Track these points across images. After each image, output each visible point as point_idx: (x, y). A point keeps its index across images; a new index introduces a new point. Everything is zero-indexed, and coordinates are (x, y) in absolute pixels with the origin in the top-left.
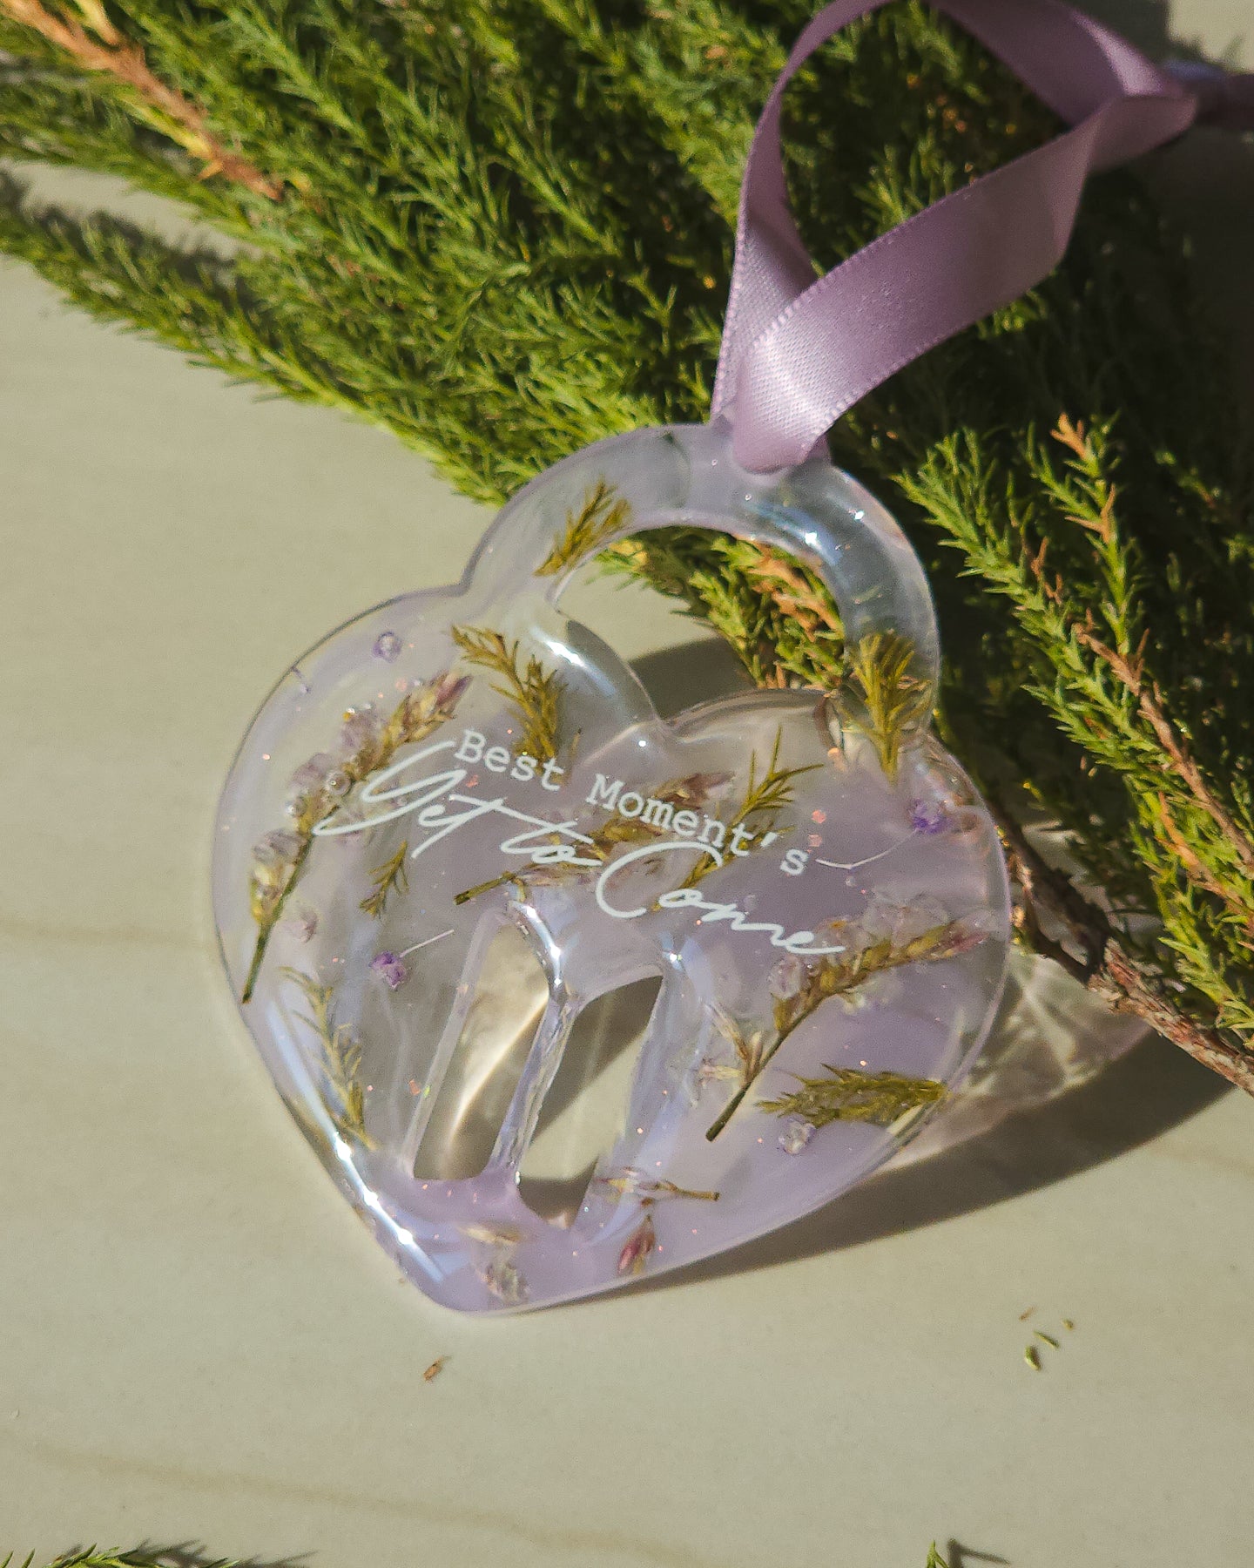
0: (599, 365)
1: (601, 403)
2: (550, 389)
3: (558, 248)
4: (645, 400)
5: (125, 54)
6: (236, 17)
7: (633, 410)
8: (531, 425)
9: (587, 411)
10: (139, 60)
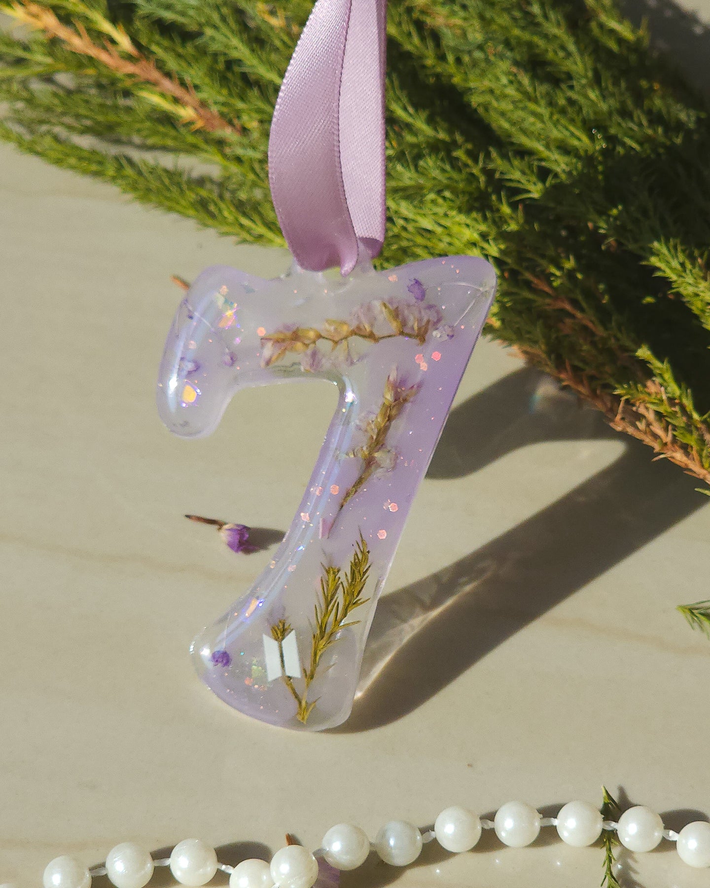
0: (444, 198)
1: (446, 222)
2: (415, 221)
3: (410, 138)
4: (474, 214)
5: (144, 63)
6: (209, 32)
7: (468, 221)
8: (404, 244)
9: (439, 230)
10: (152, 66)
